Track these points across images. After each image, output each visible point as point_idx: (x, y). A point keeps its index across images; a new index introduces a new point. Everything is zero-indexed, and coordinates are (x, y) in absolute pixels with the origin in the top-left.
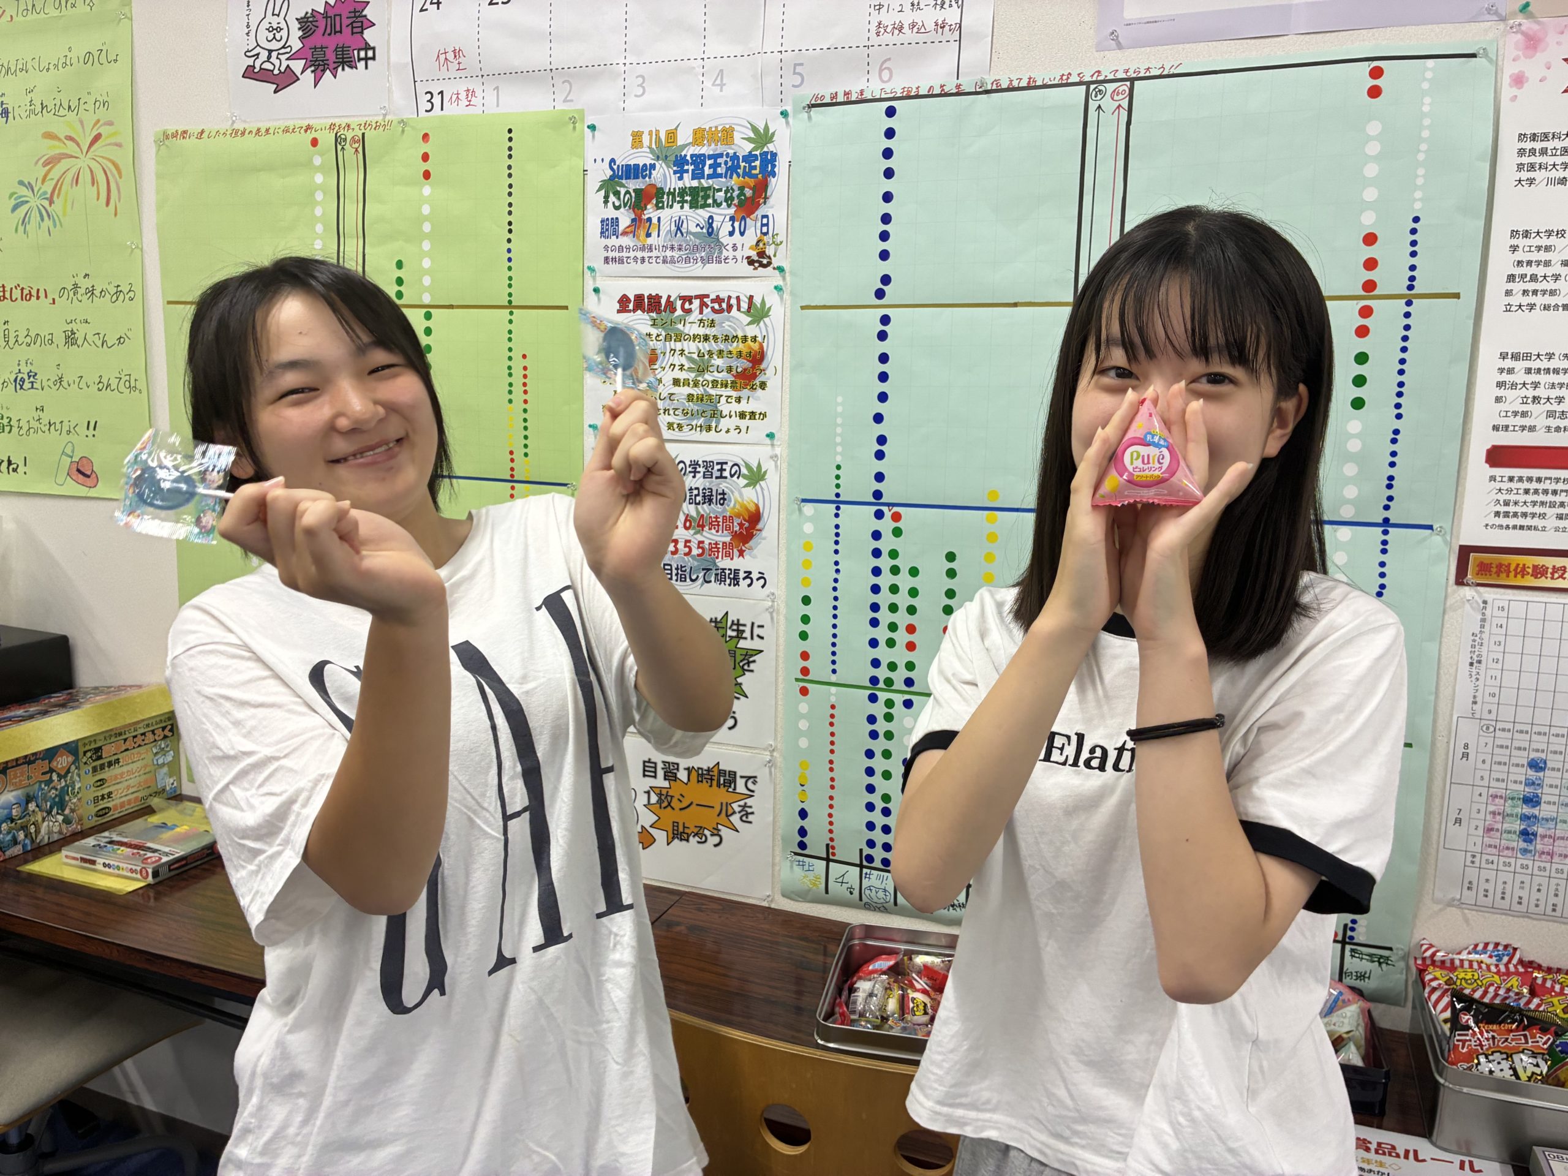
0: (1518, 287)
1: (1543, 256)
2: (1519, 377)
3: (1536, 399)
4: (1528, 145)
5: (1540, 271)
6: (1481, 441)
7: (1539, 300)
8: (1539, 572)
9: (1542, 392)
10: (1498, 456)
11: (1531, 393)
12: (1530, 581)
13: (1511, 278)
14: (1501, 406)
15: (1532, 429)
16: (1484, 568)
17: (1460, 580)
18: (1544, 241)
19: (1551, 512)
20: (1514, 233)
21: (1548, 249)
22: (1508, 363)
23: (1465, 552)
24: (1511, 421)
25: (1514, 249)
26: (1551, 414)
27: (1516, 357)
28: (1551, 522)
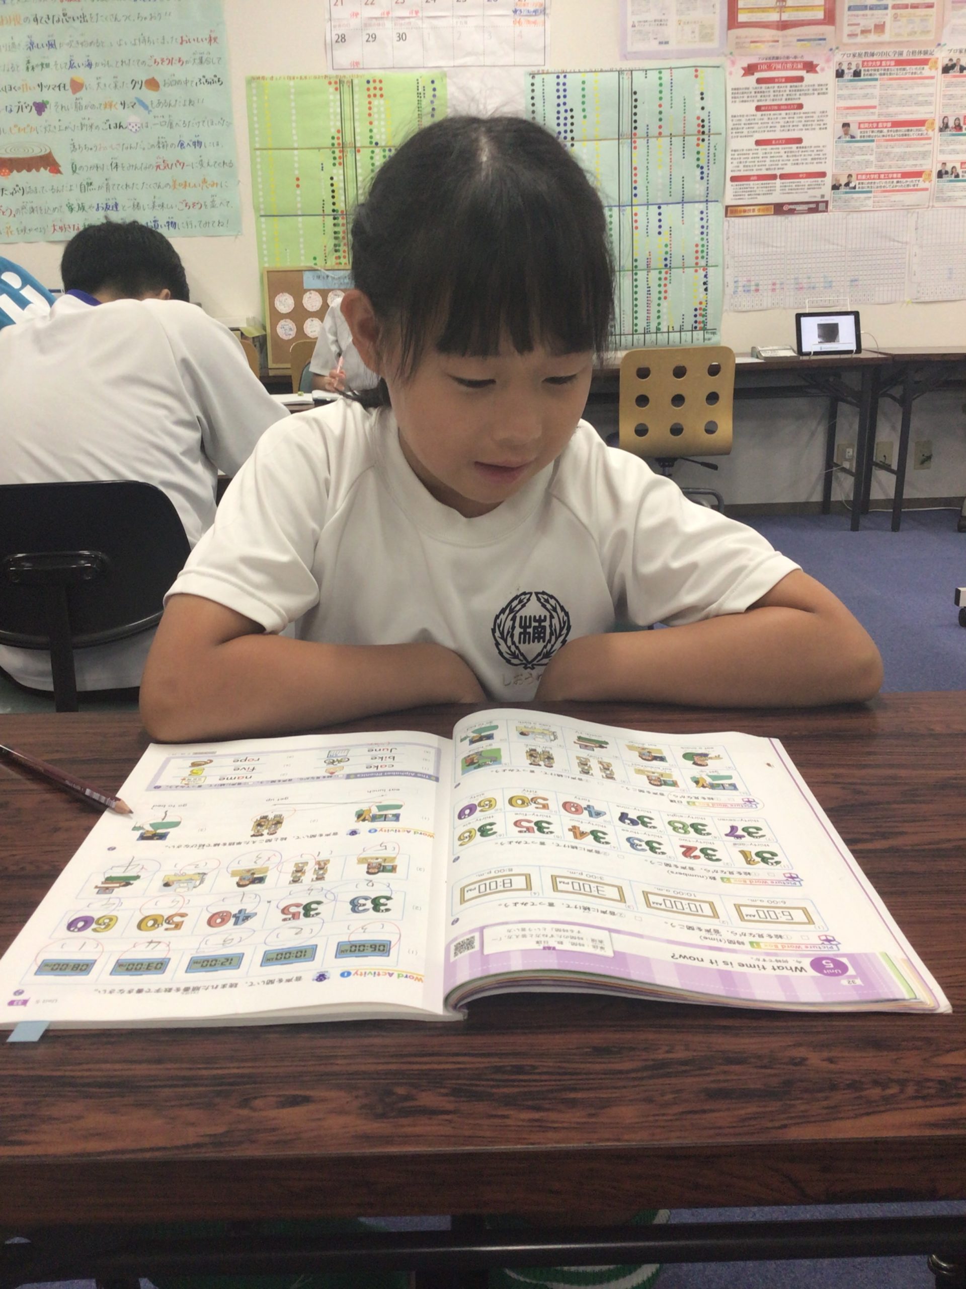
0: (734, 131)
1: (739, 122)
2: (736, 156)
3: (740, 162)
4: (734, 91)
5: (739, 126)
6: (729, 175)
7: (739, 135)
8: (745, 211)
9: (742, 160)
10: (733, 179)
11: (739, 161)
12: (743, 214)
13: (732, 129)
14: (733, 165)
15: (740, 171)
16: (732, 212)
17: (726, 216)
18: (739, 118)
19: (747, 194)
20: (732, 116)
21: (740, 120)
22: (733, 153)
23: (727, 207)
24: (735, 169)
25: (732, 120)
26: (744, 166)
27: (735, 151)
28: (747, 197)
